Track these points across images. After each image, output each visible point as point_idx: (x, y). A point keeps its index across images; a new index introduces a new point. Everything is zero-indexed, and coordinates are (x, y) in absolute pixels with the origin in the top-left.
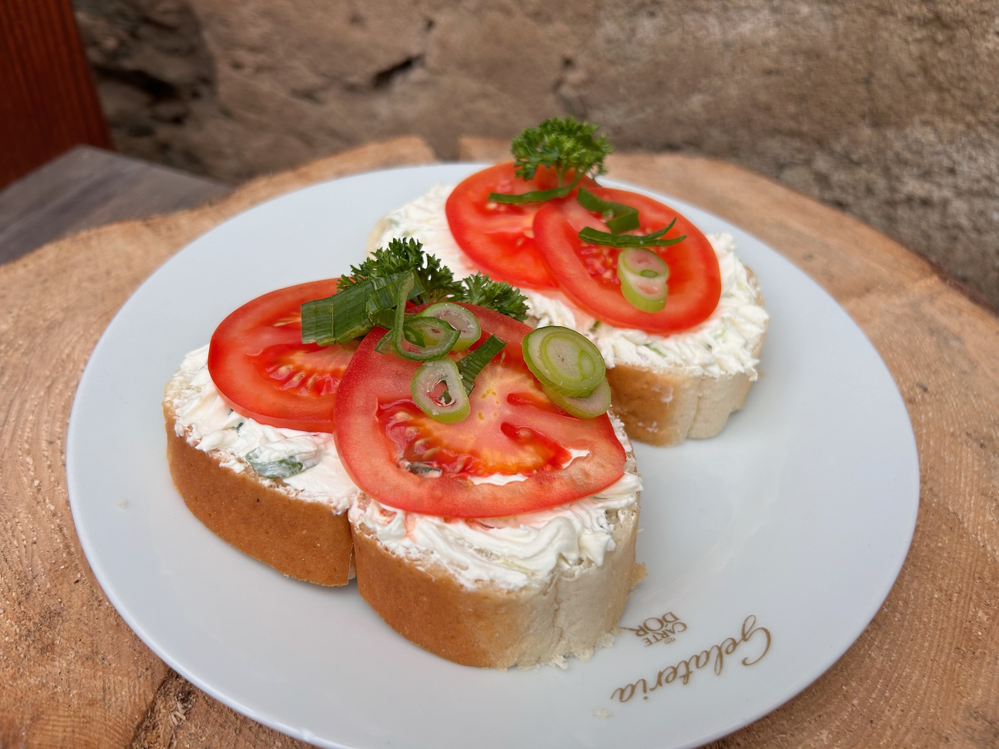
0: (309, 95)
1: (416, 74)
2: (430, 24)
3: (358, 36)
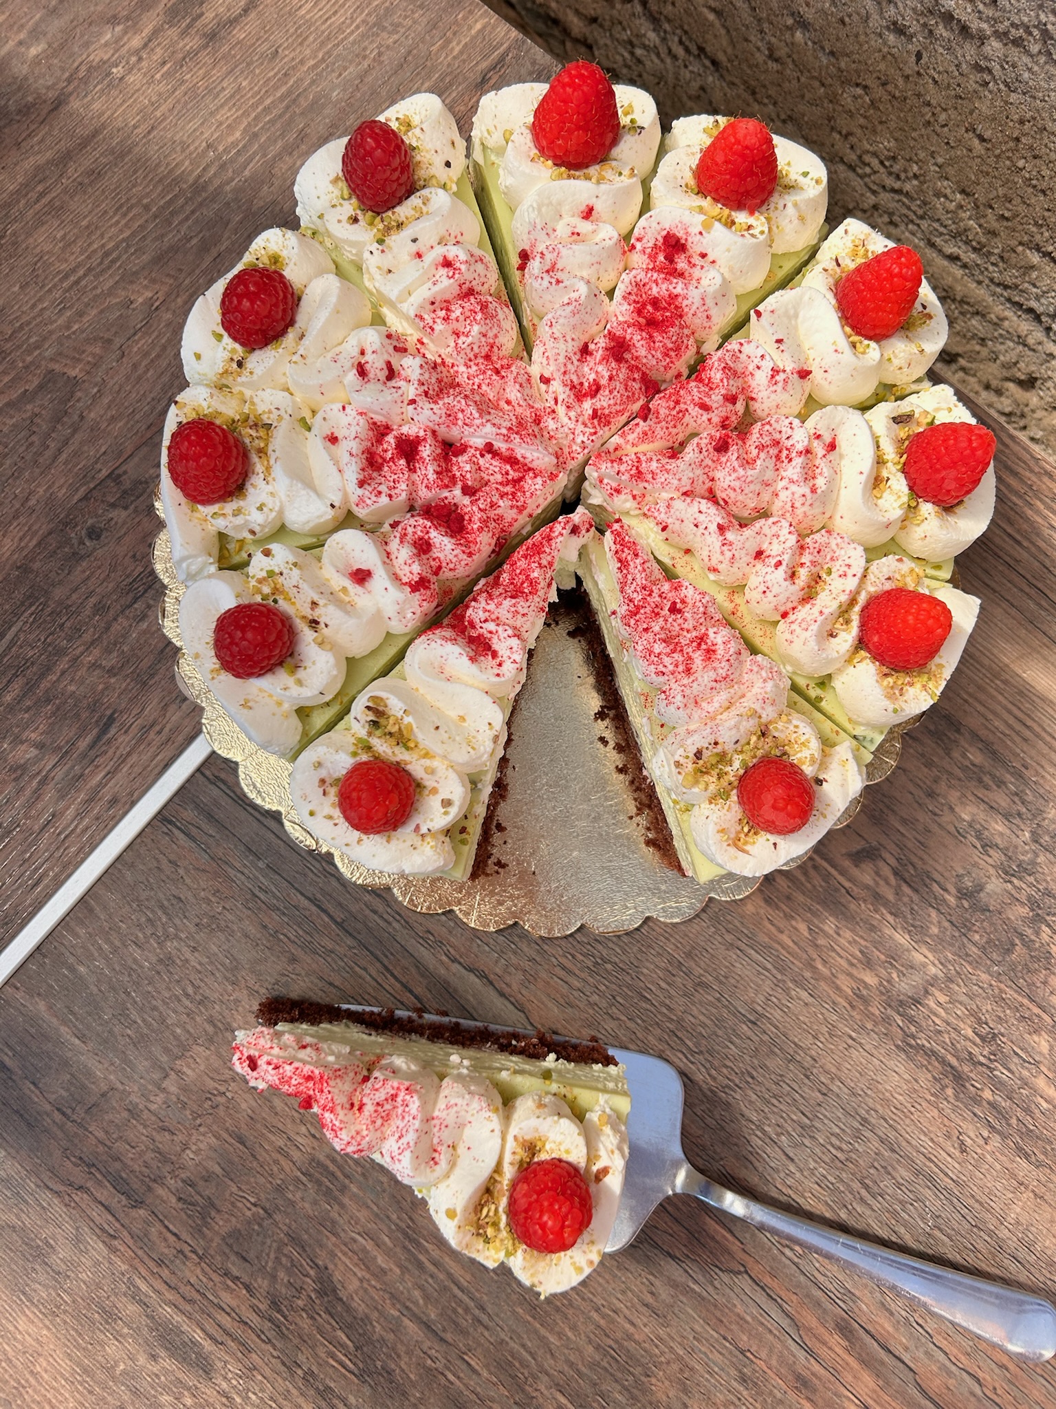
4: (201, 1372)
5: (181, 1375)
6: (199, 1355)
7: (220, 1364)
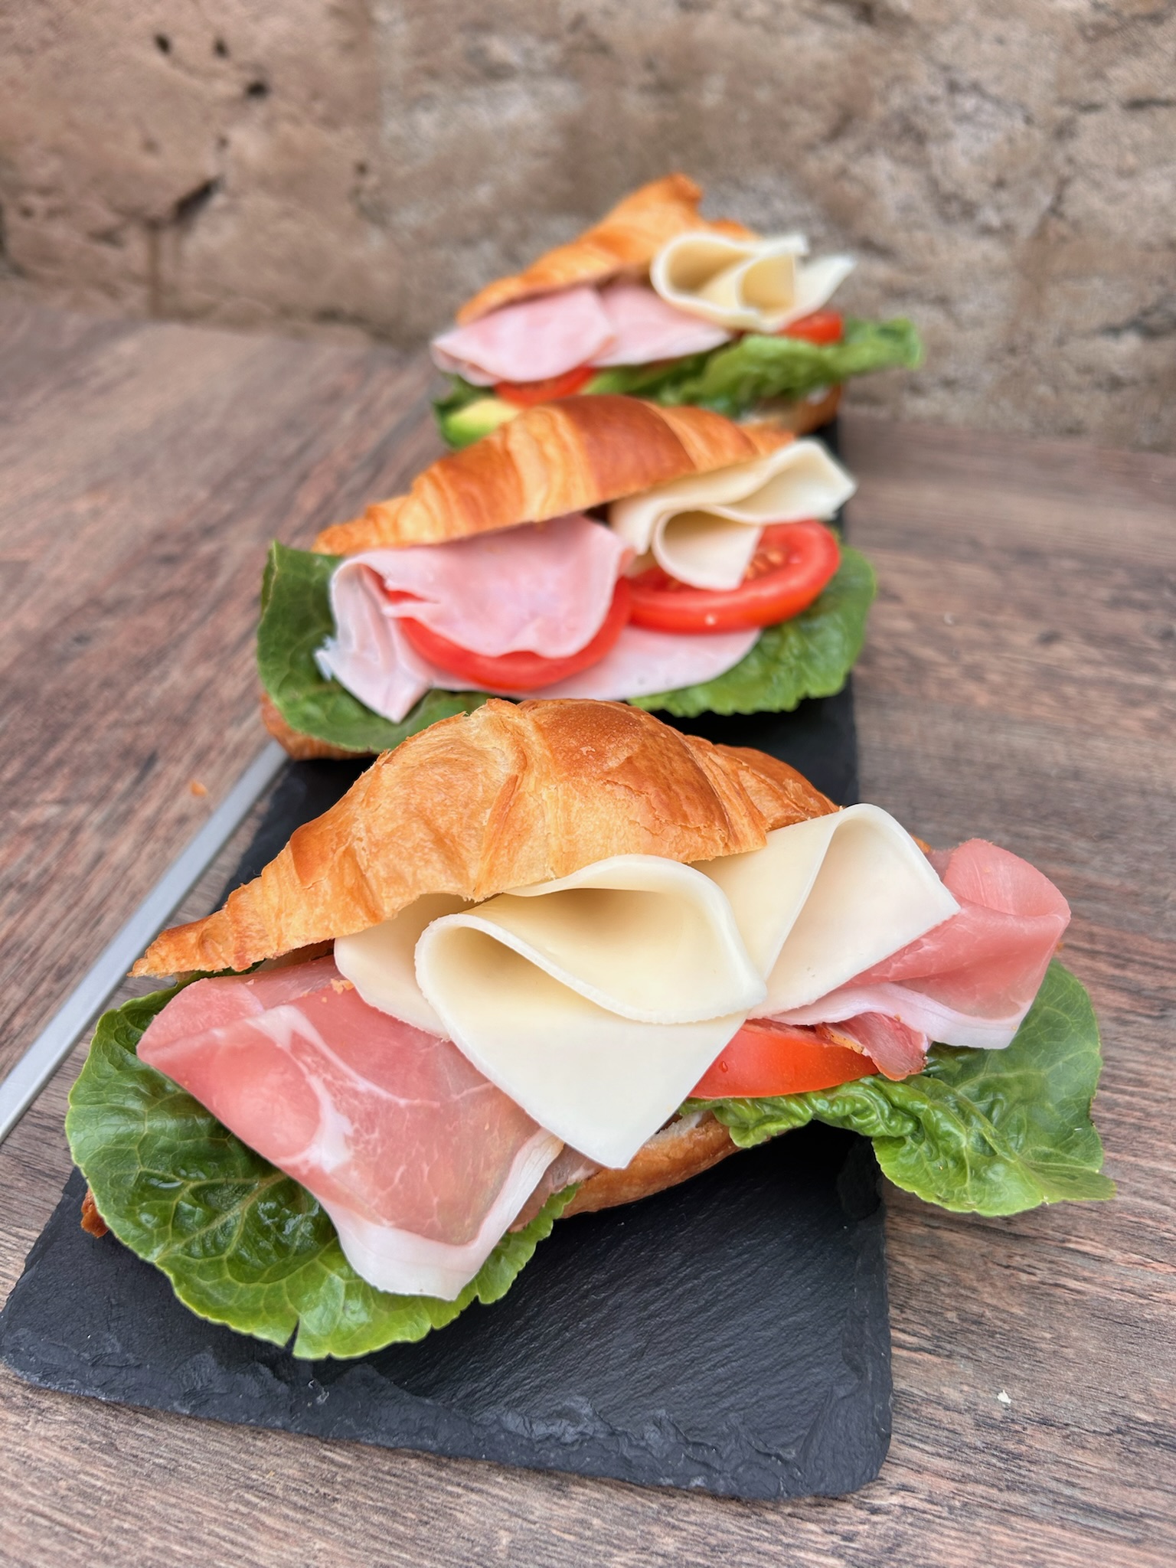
0: (108, 237)
1: (218, 200)
2: (223, 143)
3: (150, 163)
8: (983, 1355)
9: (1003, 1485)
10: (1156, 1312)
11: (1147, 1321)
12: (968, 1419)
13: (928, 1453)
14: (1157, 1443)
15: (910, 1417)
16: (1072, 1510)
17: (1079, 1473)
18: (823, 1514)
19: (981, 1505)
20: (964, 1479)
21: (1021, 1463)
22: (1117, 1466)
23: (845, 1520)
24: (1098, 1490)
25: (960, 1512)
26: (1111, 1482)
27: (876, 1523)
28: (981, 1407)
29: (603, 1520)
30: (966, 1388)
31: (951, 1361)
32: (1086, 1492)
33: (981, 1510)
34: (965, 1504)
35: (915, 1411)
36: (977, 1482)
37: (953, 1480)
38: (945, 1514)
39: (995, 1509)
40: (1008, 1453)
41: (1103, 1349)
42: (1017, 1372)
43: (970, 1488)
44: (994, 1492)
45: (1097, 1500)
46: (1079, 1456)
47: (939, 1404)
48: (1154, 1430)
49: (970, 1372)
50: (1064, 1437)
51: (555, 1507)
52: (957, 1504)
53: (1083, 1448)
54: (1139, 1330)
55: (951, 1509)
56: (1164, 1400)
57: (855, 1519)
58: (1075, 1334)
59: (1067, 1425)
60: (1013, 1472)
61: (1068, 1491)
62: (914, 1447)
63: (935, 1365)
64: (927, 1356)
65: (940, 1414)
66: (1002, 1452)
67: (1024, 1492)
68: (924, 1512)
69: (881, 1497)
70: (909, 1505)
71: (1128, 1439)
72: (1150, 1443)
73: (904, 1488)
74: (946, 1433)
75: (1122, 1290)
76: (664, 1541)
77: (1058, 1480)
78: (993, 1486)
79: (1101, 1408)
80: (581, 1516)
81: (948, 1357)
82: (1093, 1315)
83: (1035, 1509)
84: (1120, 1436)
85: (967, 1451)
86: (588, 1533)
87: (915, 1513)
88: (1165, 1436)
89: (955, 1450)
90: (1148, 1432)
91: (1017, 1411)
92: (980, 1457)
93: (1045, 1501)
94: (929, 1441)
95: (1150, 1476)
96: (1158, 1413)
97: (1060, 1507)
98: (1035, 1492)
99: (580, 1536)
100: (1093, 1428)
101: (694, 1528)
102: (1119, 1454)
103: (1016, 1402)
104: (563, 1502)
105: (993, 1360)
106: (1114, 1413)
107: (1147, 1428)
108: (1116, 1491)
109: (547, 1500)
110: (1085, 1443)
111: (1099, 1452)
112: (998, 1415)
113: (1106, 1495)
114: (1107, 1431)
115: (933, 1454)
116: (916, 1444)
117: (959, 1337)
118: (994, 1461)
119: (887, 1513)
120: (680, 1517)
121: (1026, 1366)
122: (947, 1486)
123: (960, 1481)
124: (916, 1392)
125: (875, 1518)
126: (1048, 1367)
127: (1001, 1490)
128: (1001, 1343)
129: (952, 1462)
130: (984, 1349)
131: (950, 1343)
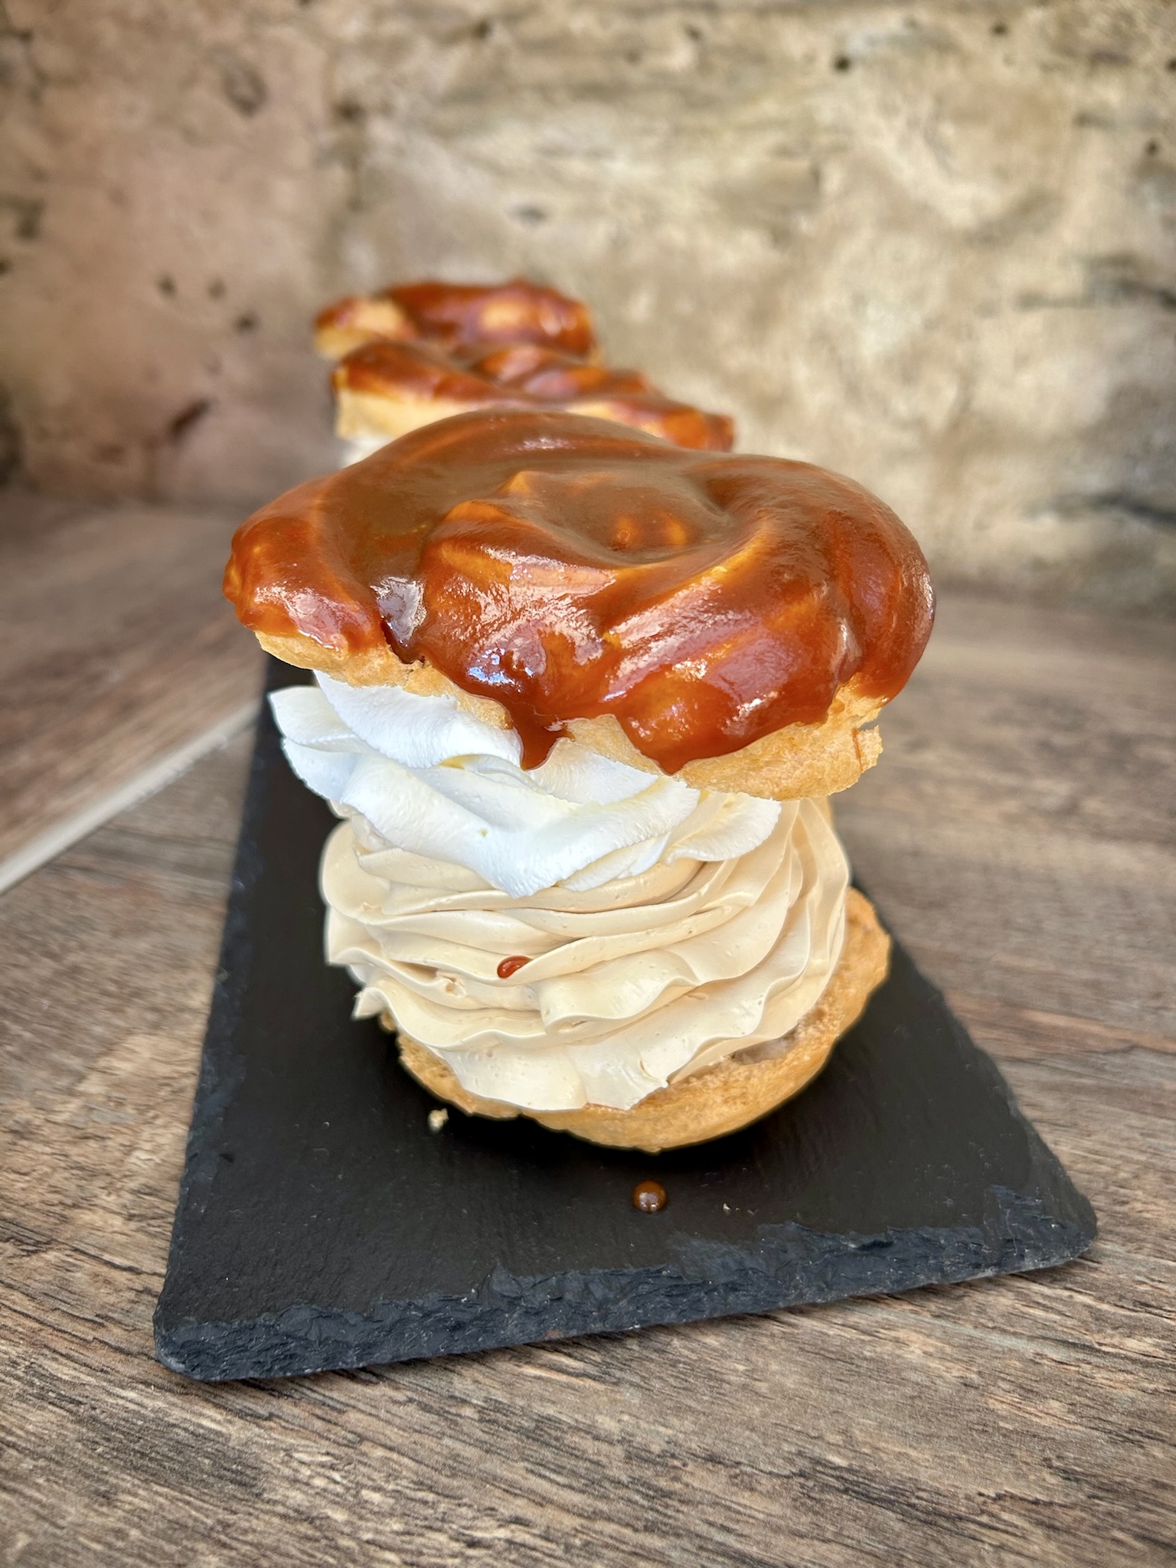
4: (231, 1488)
5: (179, 1512)
6: (219, 1458)
7: (273, 1459)
8: (657, 1384)
9: (640, 1525)
10: (878, 1349)
11: (865, 1359)
12: (619, 1451)
13: (558, 1484)
14: (846, 1491)
15: (548, 1445)
16: (720, 1559)
17: (739, 1517)
18: (410, 1543)
19: (606, 1546)
20: (596, 1515)
21: (670, 1502)
22: (789, 1512)
23: (434, 1552)
24: (759, 1538)
25: (577, 1552)
26: (777, 1530)
27: (470, 1558)
28: (639, 1439)
29: (144, 1532)
30: (626, 1418)
31: (616, 1389)
32: (742, 1539)
33: (605, 1551)
34: (587, 1544)
35: (557, 1439)
36: (609, 1519)
37: (580, 1515)
38: (559, 1552)
39: (623, 1551)
40: (657, 1490)
41: (804, 1384)
42: (693, 1404)
43: (599, 1525)
44: (628, 1532)
45: (755, 1549)
46: (745, 1498)
47: (588, 1433)
48: (846, 1476)
49: (636, 1401)
50: (731, 1477)
51: (92, 1514)
52: (578, 1542)
53: (752, 1490)
54: (853, 1367)
55: (568, 1548)
56: (865, 1443)
57: (446, 1551)
58: (774, 1367)
59: (739, 1463)
60: (657, 1511)
61: (720, 1537)
62: (544, 1477)
63: (596, 1392)
64: (589, 1383)
65: (589, 1445)
66: (649, 1489)
67: (664, 1534)
68: (534, 1549)
69: (486, 1529)
70: (518, 1540)
71: (811, 1483)
72: (838, 1489)
73: (518, 1521)
74: (587, 1464)
75: (843, 1325)
76: (207, 1559)
77: (711, 1524)
78: (627, 1525)
79: (786, 1447)
80: (121, 1525)
81: (615, 1384)
82: (802, 1349)
83: (673, 1554)
84: (802, 1480)
85: (607, 1484)
86: (120, 1544)
87: (522, 1549)
88: (858, 1484)
89: (594, 1482)
90: (837, 1478)
91: (681, 1446)
92: (621, 1492)
93: (688, 1546)
94: (565, 1472)
95: (828, 1526)
96: (854, 1458)
97: (704, 1554)
98: (678, 1535)
99: (110, 1546)
100: (769, 1468)
101: (248, 1548)
102: (795, 1500)
103: (681, 1436)
104: (104, 1509)
105: (667, 1390)
106: (800, 1454)
107: (837, 1473)
108: (781, 1542)
109: (86, 1506)
110: (755, 1485)
111: (770, 1495)
112: (656, 1449)
113: (767, 1545)
114: (787, 1473)
115: (564, 1486)
116: (547, 1474)
117: (634, 1365)
118: (637, 1497)
119: (488, 1547)
120: (235, 1535)
121: (705, 1398)
122: (569, 1522)
123: (589, 1518)
124: (564, 1418)
125: (471, 1552)
126: (733, 1401)
127: (636, 1530)
128: (682, 1373)
129: (585, 1497)
130: (661, 1378)
131: (621, 1370)
